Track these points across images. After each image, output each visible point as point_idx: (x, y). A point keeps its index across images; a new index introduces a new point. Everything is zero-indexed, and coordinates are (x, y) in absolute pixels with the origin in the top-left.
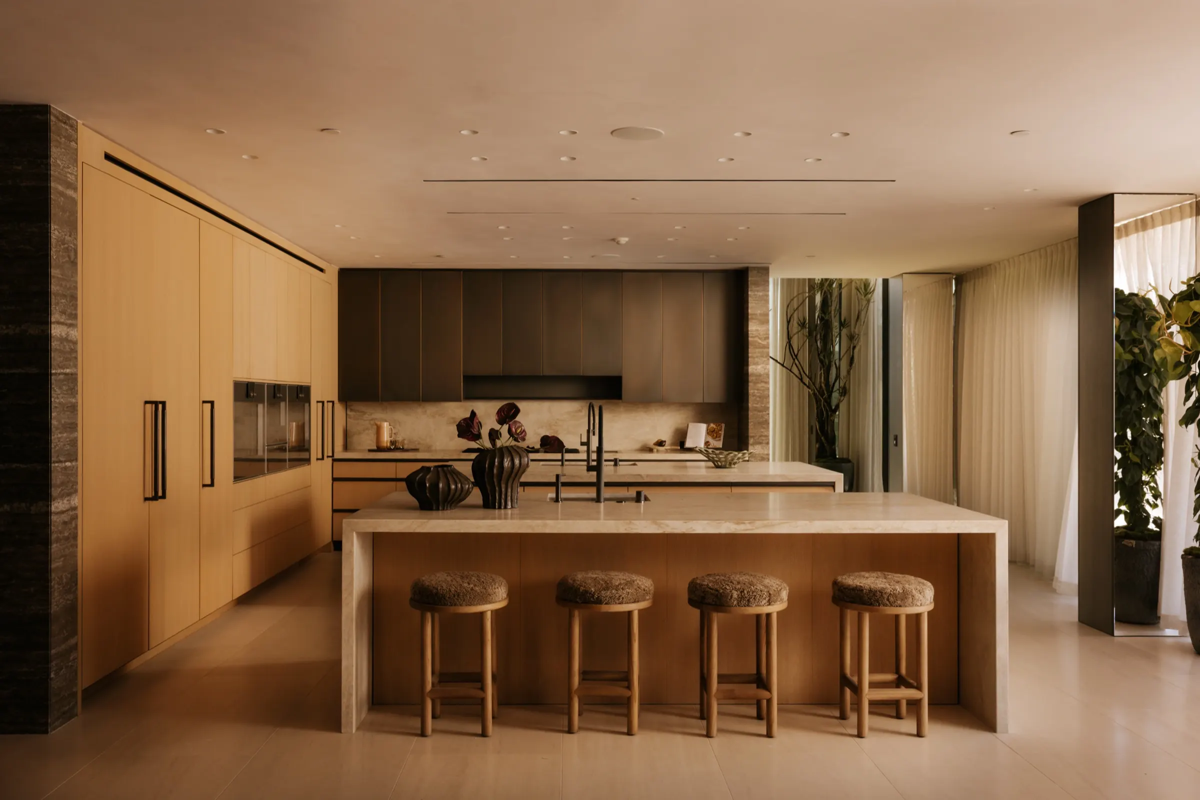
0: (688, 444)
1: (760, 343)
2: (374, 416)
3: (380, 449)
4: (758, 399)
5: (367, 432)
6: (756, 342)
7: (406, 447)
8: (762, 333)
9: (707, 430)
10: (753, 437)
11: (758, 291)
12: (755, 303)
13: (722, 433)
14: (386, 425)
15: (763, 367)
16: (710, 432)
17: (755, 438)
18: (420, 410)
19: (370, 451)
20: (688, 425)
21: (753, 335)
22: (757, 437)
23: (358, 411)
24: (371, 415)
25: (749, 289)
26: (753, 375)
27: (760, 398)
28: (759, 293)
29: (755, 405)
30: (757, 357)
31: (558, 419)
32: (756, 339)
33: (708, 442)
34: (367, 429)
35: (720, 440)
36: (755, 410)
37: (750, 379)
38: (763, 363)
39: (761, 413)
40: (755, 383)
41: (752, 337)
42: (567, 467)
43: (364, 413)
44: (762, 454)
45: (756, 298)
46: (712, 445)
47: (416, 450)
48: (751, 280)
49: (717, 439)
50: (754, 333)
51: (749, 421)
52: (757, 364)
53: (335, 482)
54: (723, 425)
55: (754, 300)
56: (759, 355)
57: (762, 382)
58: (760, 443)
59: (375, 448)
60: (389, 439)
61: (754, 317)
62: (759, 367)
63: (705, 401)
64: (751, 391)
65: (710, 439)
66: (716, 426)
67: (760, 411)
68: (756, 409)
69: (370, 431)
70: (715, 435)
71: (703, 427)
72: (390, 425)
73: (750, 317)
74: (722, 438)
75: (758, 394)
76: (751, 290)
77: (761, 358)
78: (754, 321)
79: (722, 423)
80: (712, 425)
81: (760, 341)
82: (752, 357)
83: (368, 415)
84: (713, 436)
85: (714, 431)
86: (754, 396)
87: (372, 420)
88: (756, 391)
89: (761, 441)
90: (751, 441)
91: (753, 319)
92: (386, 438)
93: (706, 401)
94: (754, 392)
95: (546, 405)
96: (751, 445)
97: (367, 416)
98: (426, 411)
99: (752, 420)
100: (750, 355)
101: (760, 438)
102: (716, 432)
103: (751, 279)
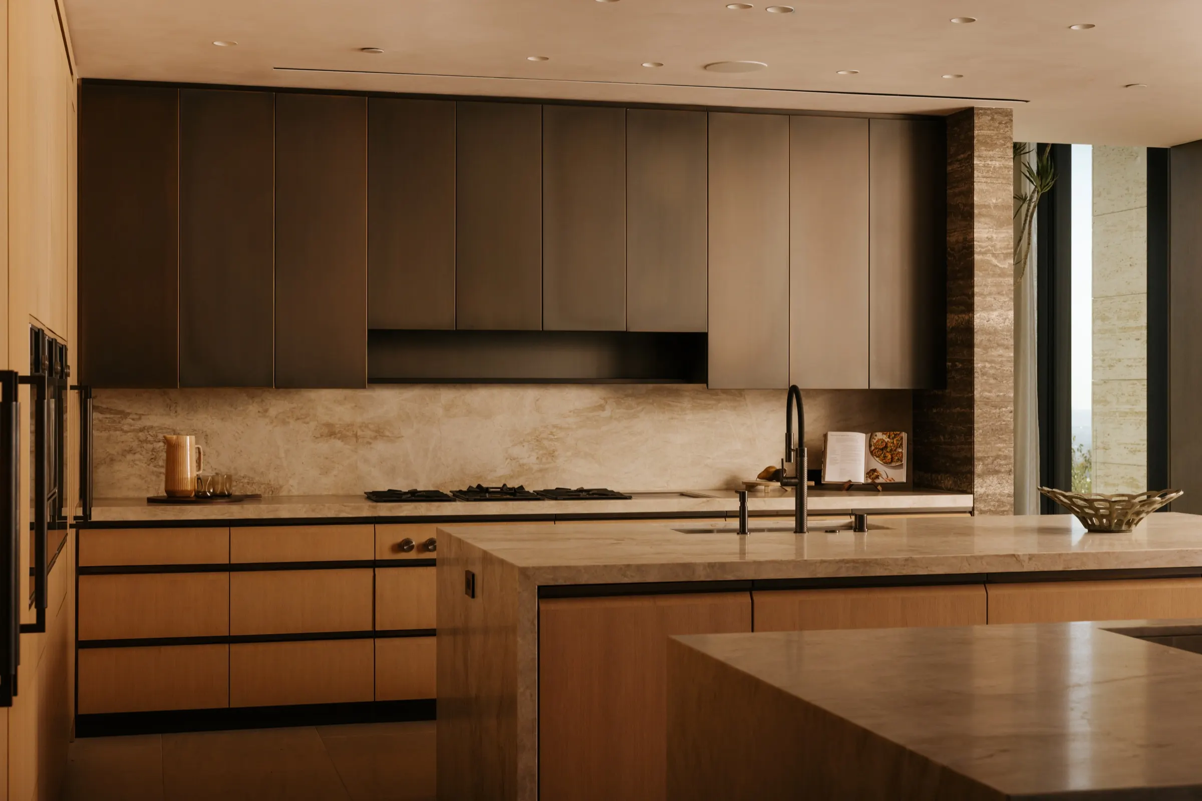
0: (831, 475)
1: (996, 266)
2: (147, 422)
3: (174, 497)
4: (992, 381)
5: (130, 457)
6: (988, 262)
7: (236, 491)
8: (999, 245)
9: (870, 446)
10: (981, 459)
11: (992, 158)
12: (986, 182)
13: (904, 451)
14: (189, 441)
15: (1000, 315)
16: (874, 450)
17: (986, 462)
18: (253, 408)
19: (152, 501)
20: (825, 436)
21: (983, 250)
22: (990, 460)
23: (109, 410)
24: (140, 419)
25: (976, 154)
26: (985, 332)
27: (995, 379)
28: (994, 163)
29: (987, 394)
30: (990, 294)
31: (555, 426)
32: (989, 257)
33: (874, 470)
34: (131, 451)
35: (901, 466)
36: (986, 404)
37: (978, 338)
38: (1001, 307)
39: (998, 411)
40: (986, 349)
41: (980, 253)
42: (753, 534)
43: (125, 415)
44: (1000, 494)
45: (988, 172)
46: (885, 476)
47: (254, 498)
48: (978, 135)
49: (893, 464)
50: (984, 244)
51: (976, 426)
52: (989, 308)
53: (81, 577)
54: (904, 435)
55: (984, 177)
56: (994, 289)
57: (999, 345)
58: (997, 472)
59: (162, 493)
60: (195, 474)
61: (984, 211)
62: (994, 315)
63: (873, 387)
64: (978, 365)
65: (877, 464)
66: (889, 437)
67: (995, 407)
68: (987, 402)
69: (137, 456)
70: (889, 457)
71: (859, 440)
72: (197, 443)
73: (976, 211)
74: (904, 461)
75: (992, 372)
76: (979, 156)
77: (997, 296)
78: (983, 219)
79: (901, 431)
80: (880, 436)
81: (995, 262)
82: (981, 294)
83: (133, 419)
84: (885, 457)
85: (886, 447)
86: (983, 374)
87: (142, 430)
88: (988, 365)
89: (997, 468)
90: (979, 468)
91: (980, 215)
92: (189, 472)
93: (875, 385)
94: (984, 367)
95: (530, 395)
96: (979, 476)
97: (131, 421)
98: (266, 411)
99: (980, 425)
100: (976, 290)
101: (995, 462)
102: (891, 450)
103: (980, 132)
